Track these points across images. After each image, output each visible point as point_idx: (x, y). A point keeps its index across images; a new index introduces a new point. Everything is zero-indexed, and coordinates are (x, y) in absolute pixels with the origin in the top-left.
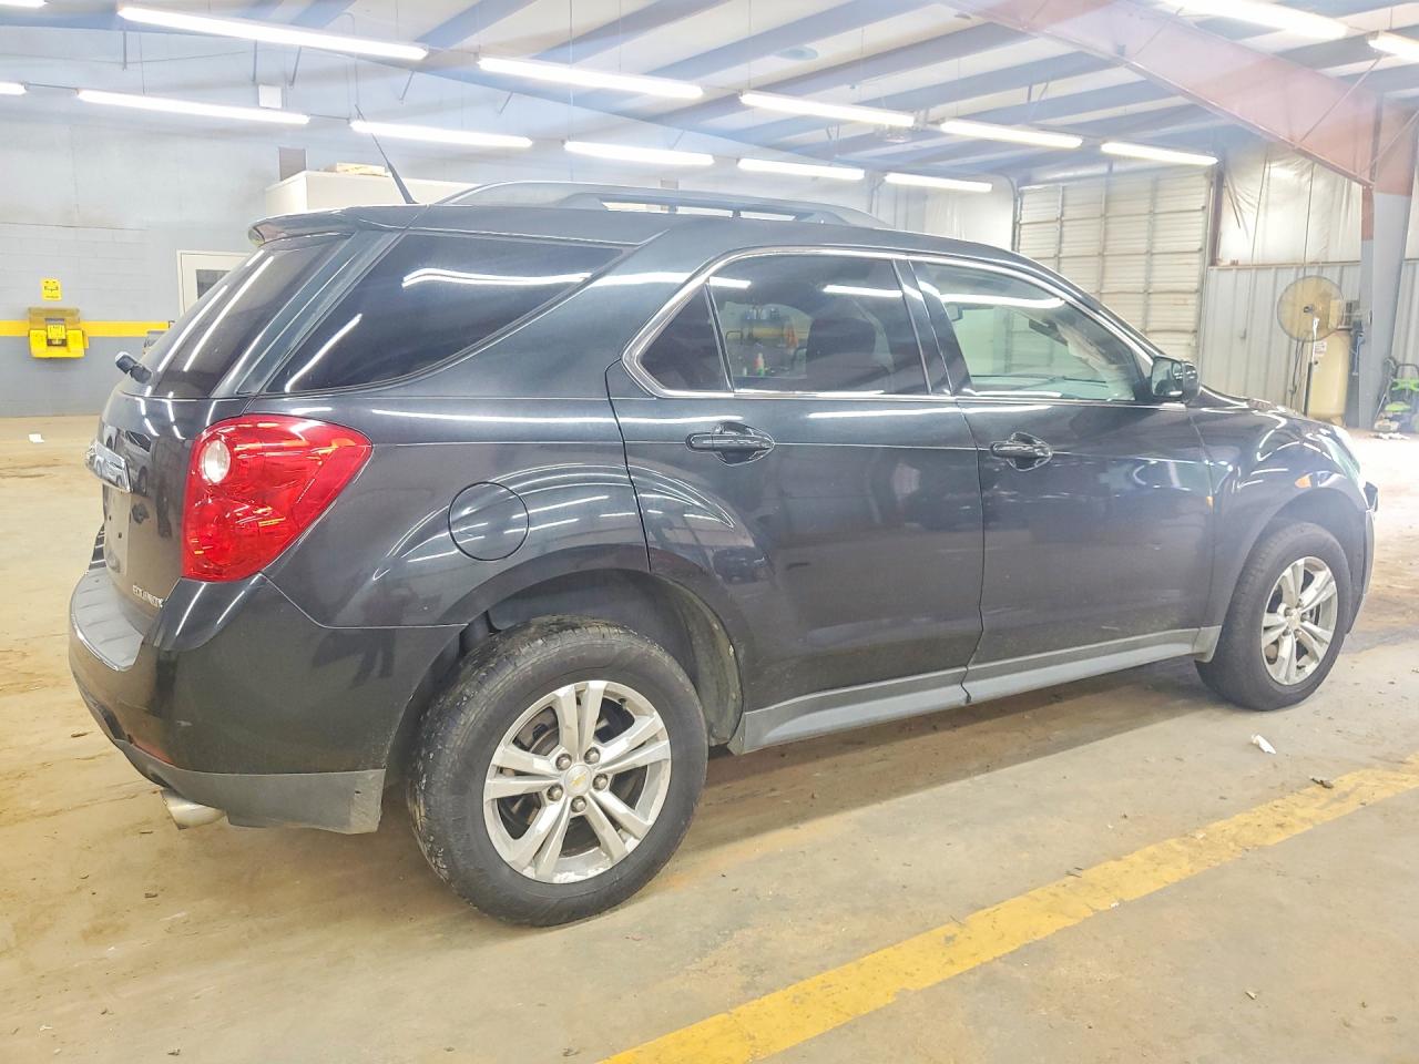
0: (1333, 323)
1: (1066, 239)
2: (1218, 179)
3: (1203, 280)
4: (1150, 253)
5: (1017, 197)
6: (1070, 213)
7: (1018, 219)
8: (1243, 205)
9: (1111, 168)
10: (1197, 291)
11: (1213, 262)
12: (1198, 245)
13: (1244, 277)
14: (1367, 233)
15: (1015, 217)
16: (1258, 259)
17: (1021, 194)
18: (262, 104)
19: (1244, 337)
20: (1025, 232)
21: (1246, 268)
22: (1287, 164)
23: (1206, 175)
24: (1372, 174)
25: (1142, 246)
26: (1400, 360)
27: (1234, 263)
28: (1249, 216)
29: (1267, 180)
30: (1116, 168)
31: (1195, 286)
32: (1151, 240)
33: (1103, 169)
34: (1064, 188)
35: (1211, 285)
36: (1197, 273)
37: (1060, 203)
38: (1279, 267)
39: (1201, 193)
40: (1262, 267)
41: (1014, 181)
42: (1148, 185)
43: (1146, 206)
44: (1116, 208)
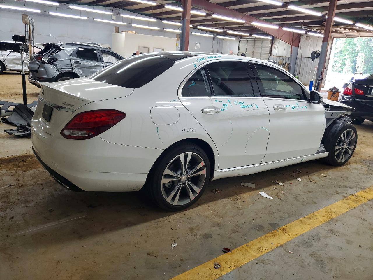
0: (286, 67)
1: (247, 49)
2: (272, 42)
5: (240, 41)
6: (248, 45)
8: (276, 46)
11: (271, 55)
12: (268, 52)
13: (275, 58)
14: (291, 53)
15: (239, 44)
16: (277, 55)
17: (240, 40)
18: (113, 19)
20: (240, 47)
23: (270, 41)
24: (292, 43)
25: (260, 52)
26: (296, 73)
27: (274, 56)
28: (276, 48)
29: (279, 42)
32: (261, 50)
34: (247, 40)
36: (268, 57)
37: (247, 42)
38: (280, 57)
39: (269, 44)
40: (278, 57)
41: (239, 38)
42: (261, 41)
43: (260, 45)
44: (256, 45)
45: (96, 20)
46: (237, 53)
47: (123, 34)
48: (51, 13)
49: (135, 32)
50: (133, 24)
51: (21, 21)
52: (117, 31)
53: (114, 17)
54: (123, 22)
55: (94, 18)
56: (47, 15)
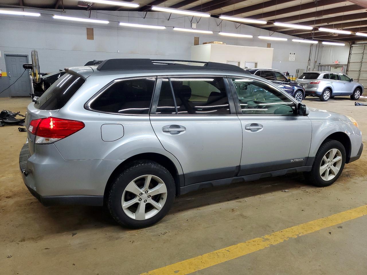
1: (364, 58)
5: (351, 47)
7: (350, 53)
15: (350, 52)
17: (352, 47)
18: (193, 28)
20: (352, 56)
34: (365, 45)
37: (363, 49)
41: (351, 43)
45: (175, 29)
46: (347, 64)
47: (208, 46)
48: (122, 24)
49: (222, 43)
50: (221, 32)
51: (85, 36)
52: (197, 43)
53: (194, 26)
54: (209, 30)
55: (174, 27)
56: (113, 28)
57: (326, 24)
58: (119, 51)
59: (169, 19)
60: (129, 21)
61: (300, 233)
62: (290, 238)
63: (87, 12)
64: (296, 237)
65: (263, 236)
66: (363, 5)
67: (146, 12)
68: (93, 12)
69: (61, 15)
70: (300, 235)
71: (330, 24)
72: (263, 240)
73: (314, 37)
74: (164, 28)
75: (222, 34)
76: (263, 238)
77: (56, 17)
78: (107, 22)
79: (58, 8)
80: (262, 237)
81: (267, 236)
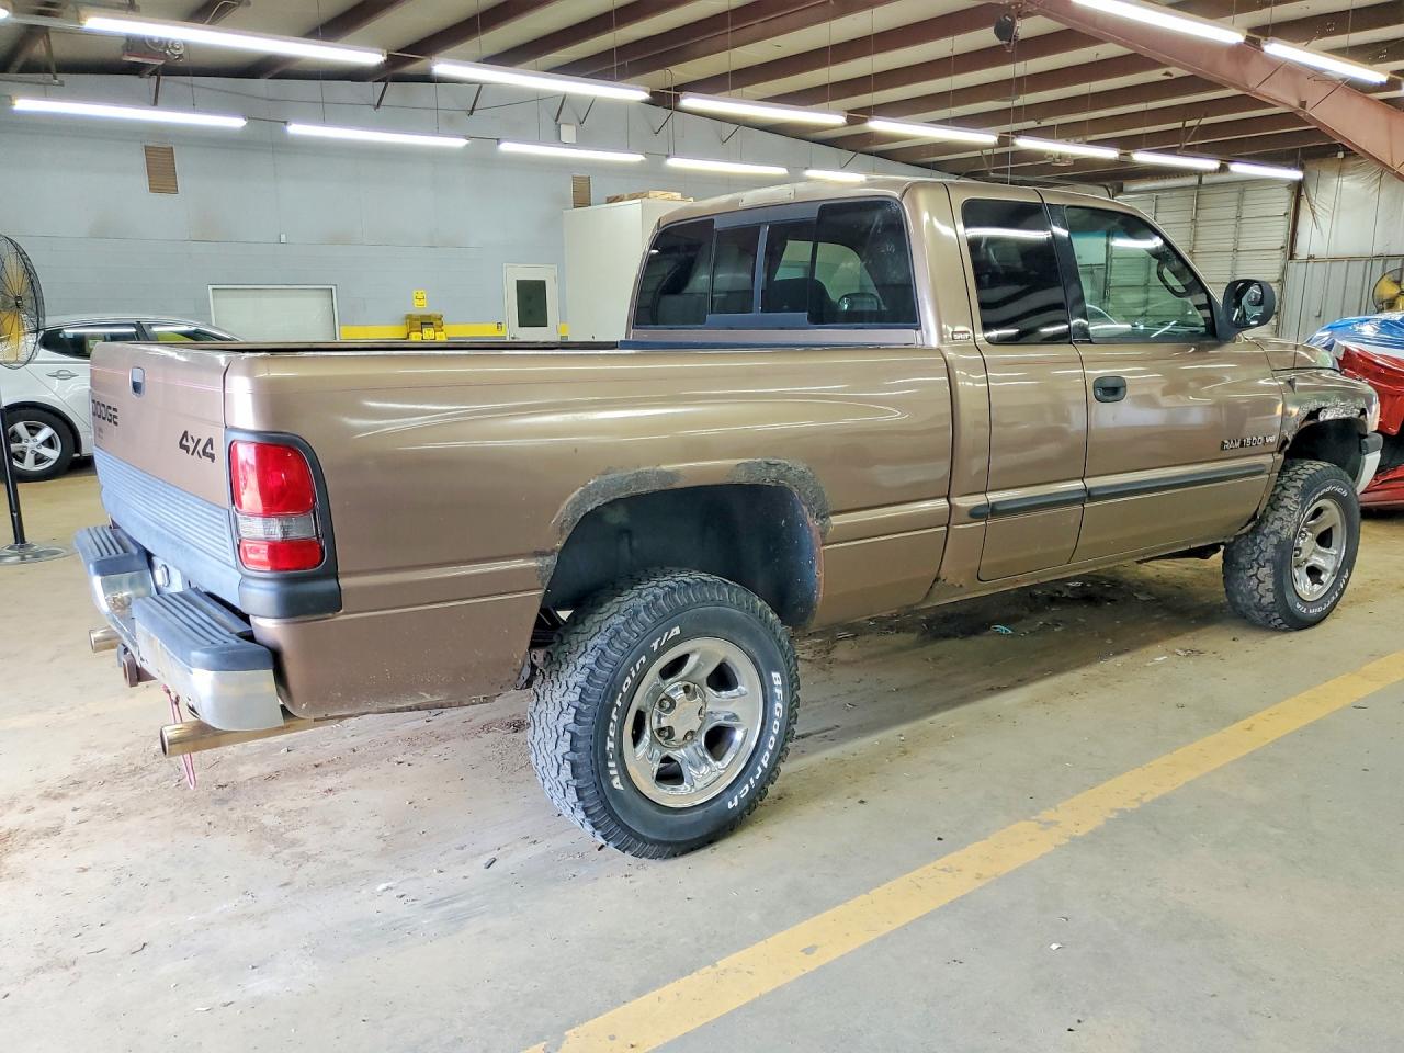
2: (1298, 189)
3: (1284, 271)
4: (1236, 250)
6: (1162, 218)
8: (1319, 211)
9: (1200, 181)
10: (1279, 280)
11: (1292, 257)
12: (1280, 244)
13: (1319, 266)
16: (1332, 254)
18: (564, 140)
19: (1319, 316)
21: (1323, 260)
22: (1357, 179)
23: (1289, 187)
25: (1229, 245)
27: (1311, 257)
28: (1324, 222)
29: (1339, 190)
30: (1205, 180)
31: (1277, 276)
32: (1236, 240)
33: (1194, 180)
34: (1157, 198)
35: (1290, 274)
36: (1278, 266)
37: (1153, 208)
38: (1351, 259)
39: (1283, 202)
40: (1335, 260)
41: (1111, 191)
42: (1235, 196)
43: (1232, 212)
44: (1203, 214)
45: (507, 147)
48: (296, 129)
49: (678, 195)
51: (143, 181)
52: (582, 199)
53: (568, 133)
54: (629, 149)
55: (498, 141)
56: (265, 145)
57: (1032, 124)
58: (283, 237)
59: (473, 109)
60: (324, 120)
61: (1143, 794)
62: (1119, 811)
63: (145, 84)
64: (1136, 805)
65: (1036, 814)
66: (1158, 56)
67: (383, 84)
68: (168, 83)
69: (46, 96)
70: (1147, 799)
71: (1045, 123)
72: (1041, 825)
73: (994, 171)
74: (460, 143)
75: (674, 163)
76: (1039, 822)
77: (25, 104)
78: (237, 123)
79: (21, 72)
80: (1034, 818)
81: (1046, 815)
